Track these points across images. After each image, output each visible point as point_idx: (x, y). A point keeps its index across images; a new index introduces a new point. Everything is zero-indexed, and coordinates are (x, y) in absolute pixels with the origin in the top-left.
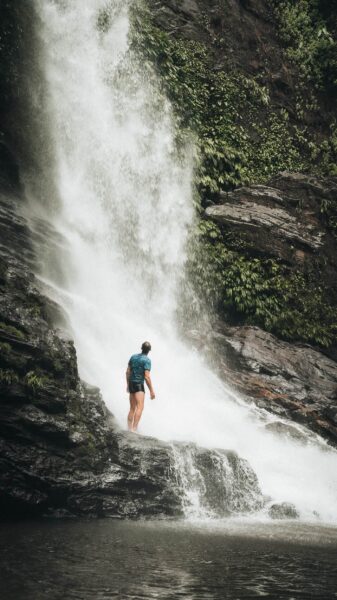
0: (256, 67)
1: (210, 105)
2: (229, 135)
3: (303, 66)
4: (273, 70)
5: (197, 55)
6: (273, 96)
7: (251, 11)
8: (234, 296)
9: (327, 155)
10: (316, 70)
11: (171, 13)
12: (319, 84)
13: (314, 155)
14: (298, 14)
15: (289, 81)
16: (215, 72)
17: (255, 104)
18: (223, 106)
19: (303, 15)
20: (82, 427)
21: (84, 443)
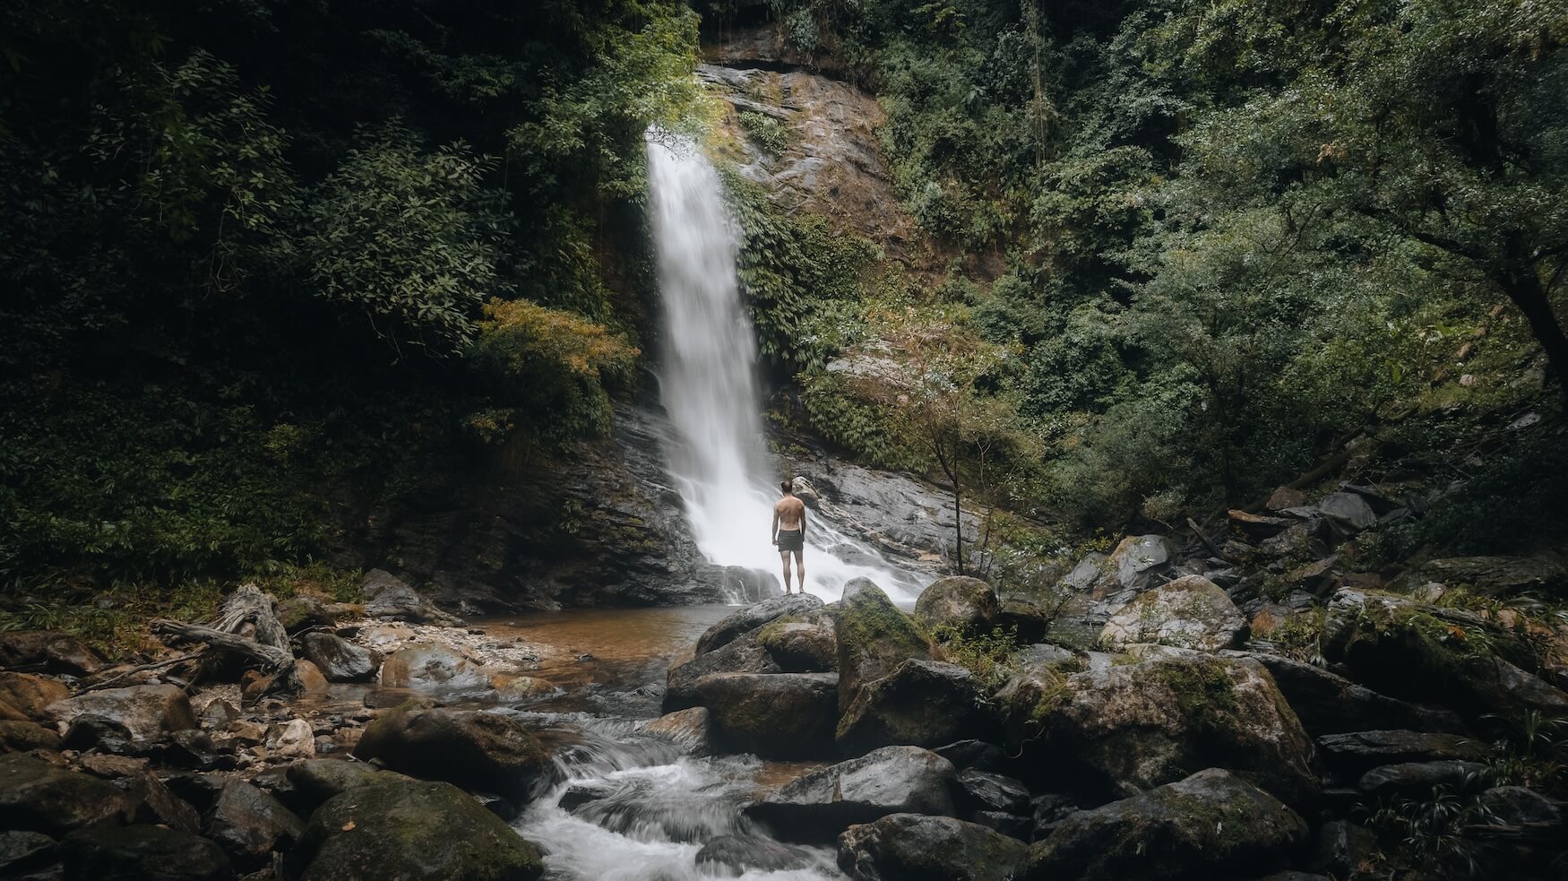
0: (873, 225)
1: (831, 269)
2: (850, 293)
3: (916, 218)
4: (889, 226)
5: (817, 227)
6: (889, 251)
7: (868, 172)
8: (848, 439)
9: (942, 296)
10: (930, 219)
11: (794, 191)
12: (934, 232)
13: (928, 300)
14: (912, 167)
15: (904, 237)
16: (834, 239)
17: (872, 261)
18: (843, 268)
19: (917, 167)
20: (675, 564)
21: (677, 571)
